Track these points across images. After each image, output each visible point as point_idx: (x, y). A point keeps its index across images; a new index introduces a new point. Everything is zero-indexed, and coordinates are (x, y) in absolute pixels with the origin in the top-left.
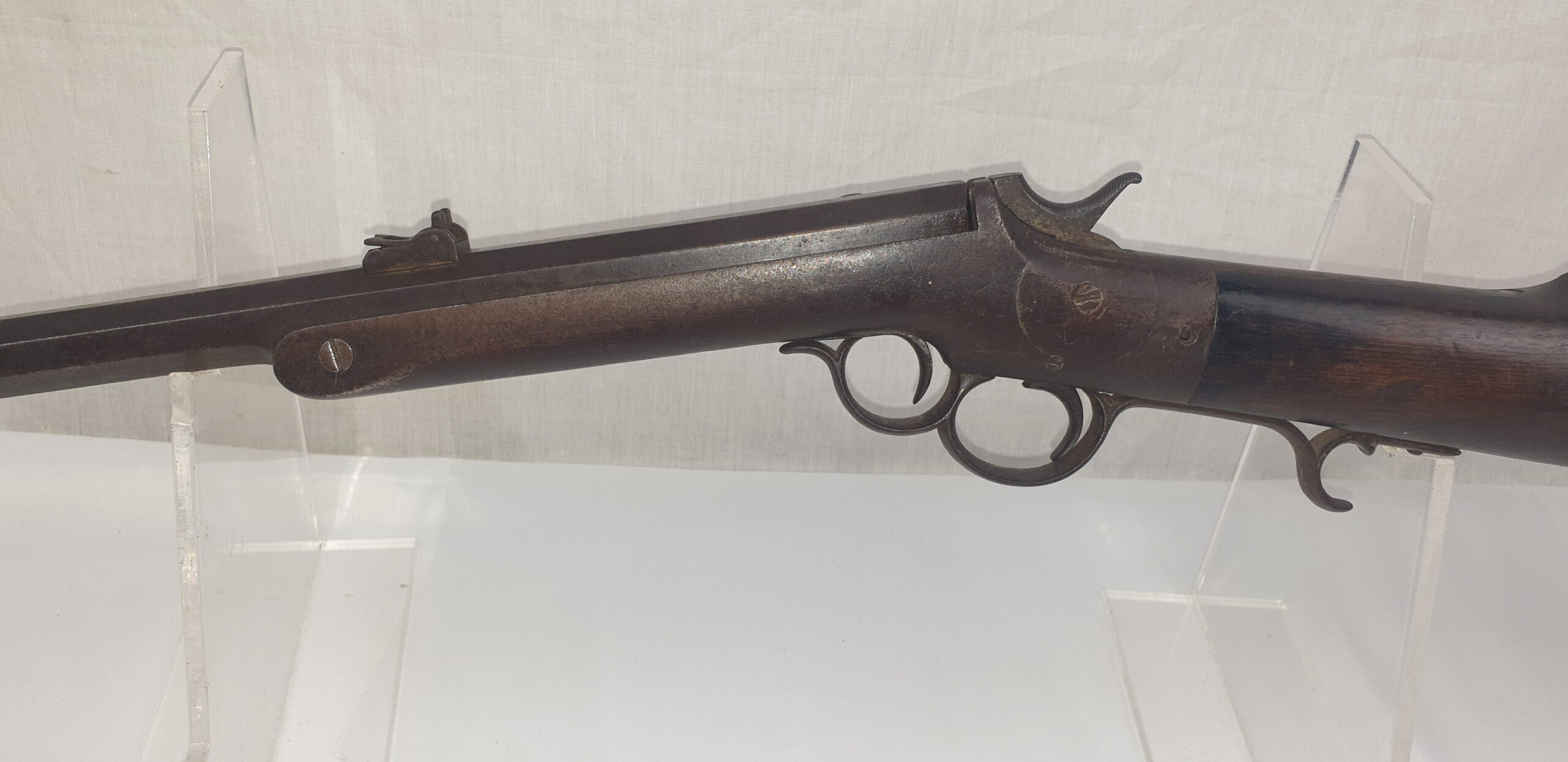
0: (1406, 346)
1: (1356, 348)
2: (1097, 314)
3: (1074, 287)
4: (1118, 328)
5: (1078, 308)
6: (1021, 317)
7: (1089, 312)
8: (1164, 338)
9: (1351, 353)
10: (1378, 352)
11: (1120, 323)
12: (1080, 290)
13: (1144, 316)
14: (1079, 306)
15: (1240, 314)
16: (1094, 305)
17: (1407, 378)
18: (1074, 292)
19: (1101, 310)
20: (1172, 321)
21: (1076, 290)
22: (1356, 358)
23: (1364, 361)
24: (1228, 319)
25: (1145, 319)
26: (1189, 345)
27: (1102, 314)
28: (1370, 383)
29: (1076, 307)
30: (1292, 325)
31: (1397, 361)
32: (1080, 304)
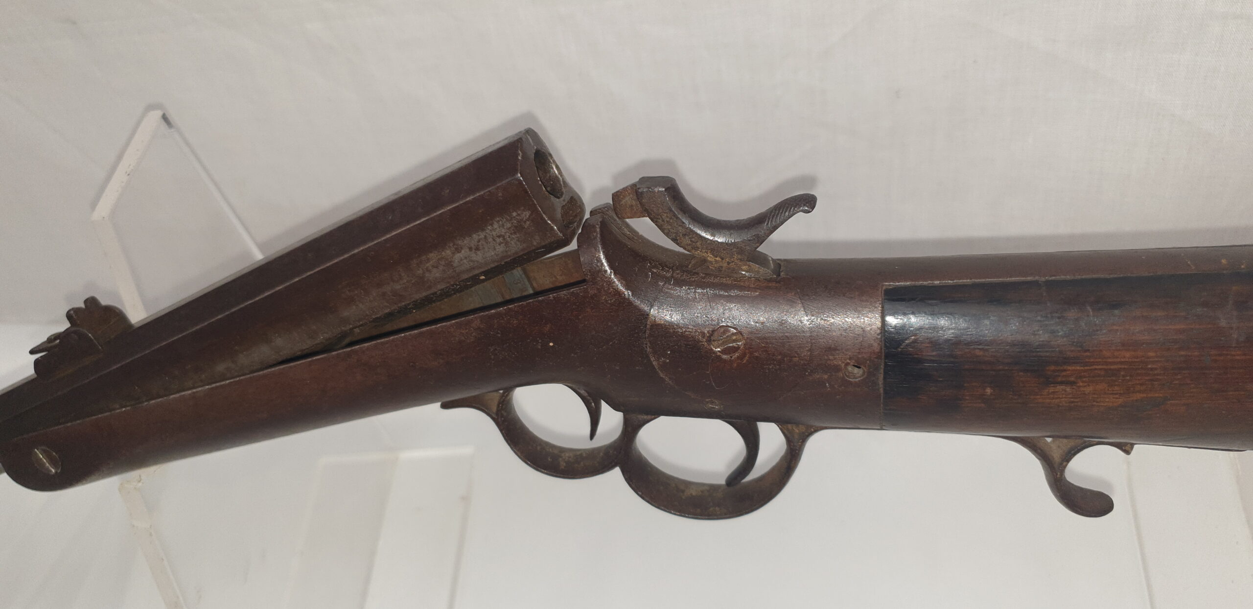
0: (1138, 360)
1: (1069, 368)
2: (741, 358)
3: (708, 332)
4: (769, 369)
5: (719, 354)
6: (659, 368)
7: (731, 357)
8: (826, 377)
9: (1064, 373)
10: (1101, 369)
11: (770, 365)
12: (716, 334)
13: (796, 355)
14: (719, 351)
15: (915, 341)
16: (736, 349)
17: (1145, 395)
18: (709, 337)
19: (744, 355)
20: (831, 357)
21: (711, 335)
22: (1072, 379)
23: (1083, 382)
24: (900, 350)
25: (797, 359)
26: (857, 380)
27: (747, 358)
28: (1095, 403)
29: (714, 353)
30: (983, 349)
31: (1128, 378)
32: (719, 349)
